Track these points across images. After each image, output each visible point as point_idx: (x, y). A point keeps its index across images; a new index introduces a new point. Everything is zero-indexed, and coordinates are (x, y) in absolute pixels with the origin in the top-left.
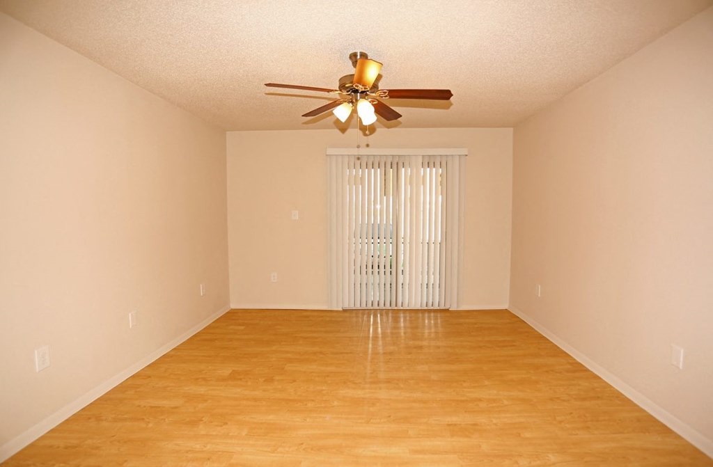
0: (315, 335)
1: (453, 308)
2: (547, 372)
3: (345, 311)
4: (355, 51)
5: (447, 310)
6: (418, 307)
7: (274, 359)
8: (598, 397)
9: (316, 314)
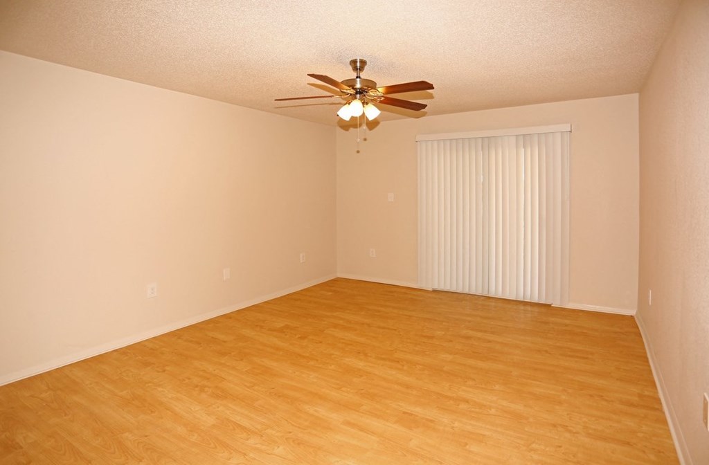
0: (382, 309)
1: (556, 304)
2: (591, 396)
3: (435, 291)
4: (354, 58)
5: (549, 306)
6: (513, 298)
7: (325, 323)
8: (628, 444)
9: (403, 290)
